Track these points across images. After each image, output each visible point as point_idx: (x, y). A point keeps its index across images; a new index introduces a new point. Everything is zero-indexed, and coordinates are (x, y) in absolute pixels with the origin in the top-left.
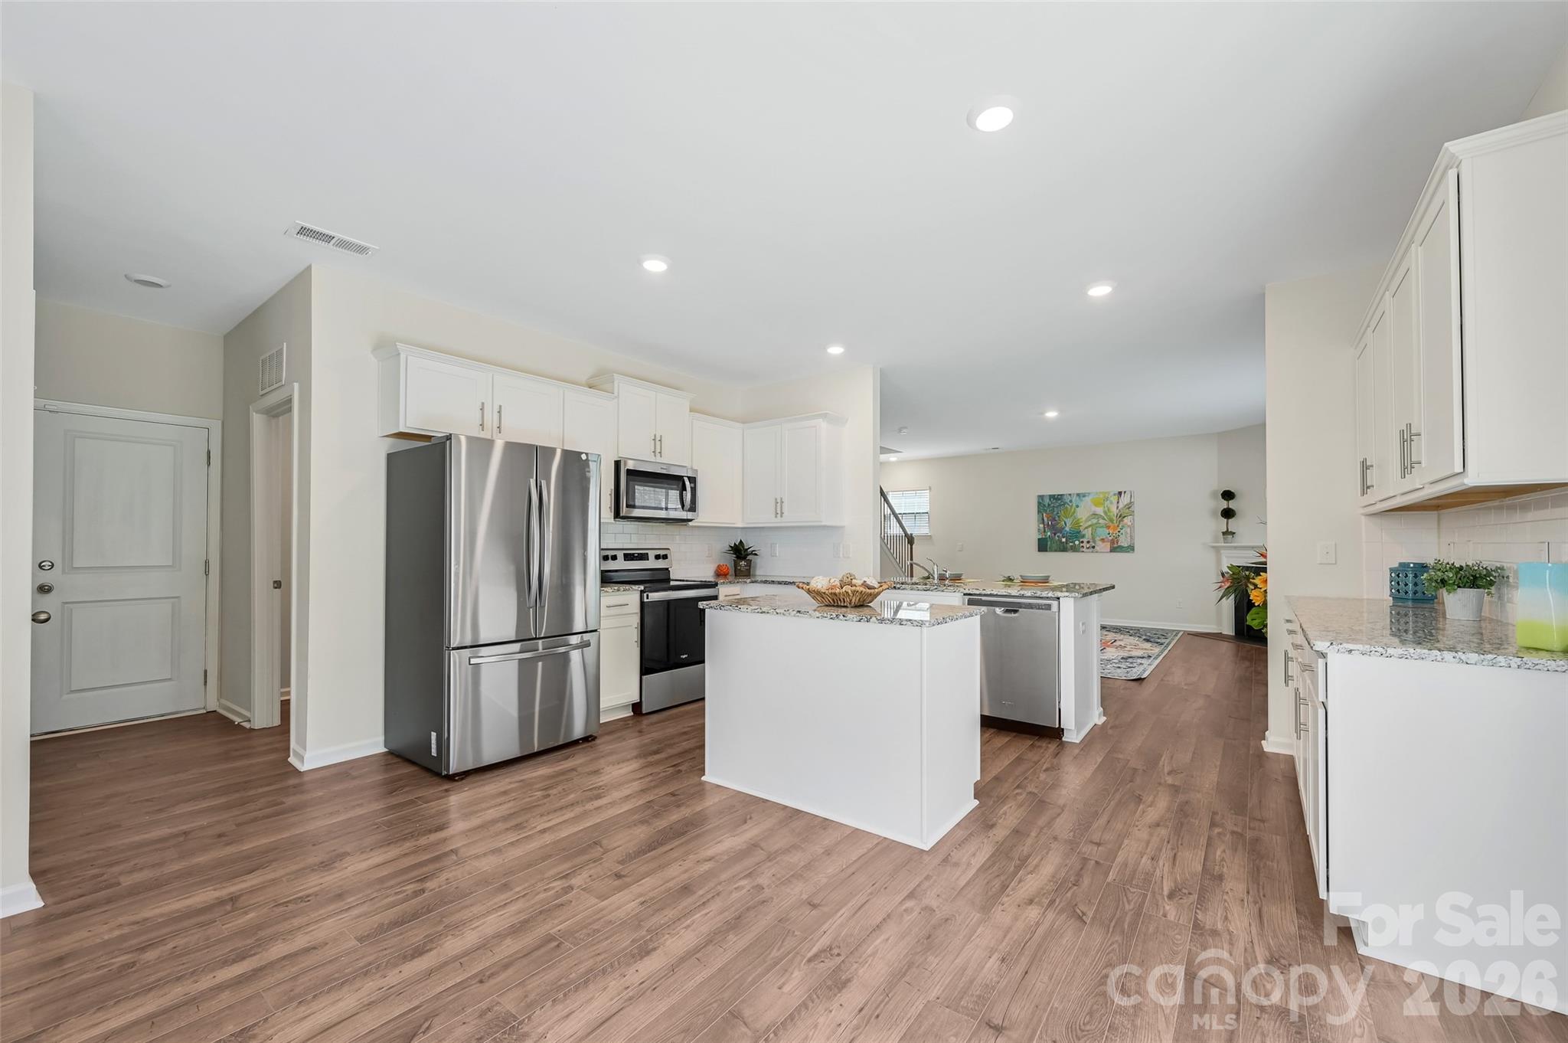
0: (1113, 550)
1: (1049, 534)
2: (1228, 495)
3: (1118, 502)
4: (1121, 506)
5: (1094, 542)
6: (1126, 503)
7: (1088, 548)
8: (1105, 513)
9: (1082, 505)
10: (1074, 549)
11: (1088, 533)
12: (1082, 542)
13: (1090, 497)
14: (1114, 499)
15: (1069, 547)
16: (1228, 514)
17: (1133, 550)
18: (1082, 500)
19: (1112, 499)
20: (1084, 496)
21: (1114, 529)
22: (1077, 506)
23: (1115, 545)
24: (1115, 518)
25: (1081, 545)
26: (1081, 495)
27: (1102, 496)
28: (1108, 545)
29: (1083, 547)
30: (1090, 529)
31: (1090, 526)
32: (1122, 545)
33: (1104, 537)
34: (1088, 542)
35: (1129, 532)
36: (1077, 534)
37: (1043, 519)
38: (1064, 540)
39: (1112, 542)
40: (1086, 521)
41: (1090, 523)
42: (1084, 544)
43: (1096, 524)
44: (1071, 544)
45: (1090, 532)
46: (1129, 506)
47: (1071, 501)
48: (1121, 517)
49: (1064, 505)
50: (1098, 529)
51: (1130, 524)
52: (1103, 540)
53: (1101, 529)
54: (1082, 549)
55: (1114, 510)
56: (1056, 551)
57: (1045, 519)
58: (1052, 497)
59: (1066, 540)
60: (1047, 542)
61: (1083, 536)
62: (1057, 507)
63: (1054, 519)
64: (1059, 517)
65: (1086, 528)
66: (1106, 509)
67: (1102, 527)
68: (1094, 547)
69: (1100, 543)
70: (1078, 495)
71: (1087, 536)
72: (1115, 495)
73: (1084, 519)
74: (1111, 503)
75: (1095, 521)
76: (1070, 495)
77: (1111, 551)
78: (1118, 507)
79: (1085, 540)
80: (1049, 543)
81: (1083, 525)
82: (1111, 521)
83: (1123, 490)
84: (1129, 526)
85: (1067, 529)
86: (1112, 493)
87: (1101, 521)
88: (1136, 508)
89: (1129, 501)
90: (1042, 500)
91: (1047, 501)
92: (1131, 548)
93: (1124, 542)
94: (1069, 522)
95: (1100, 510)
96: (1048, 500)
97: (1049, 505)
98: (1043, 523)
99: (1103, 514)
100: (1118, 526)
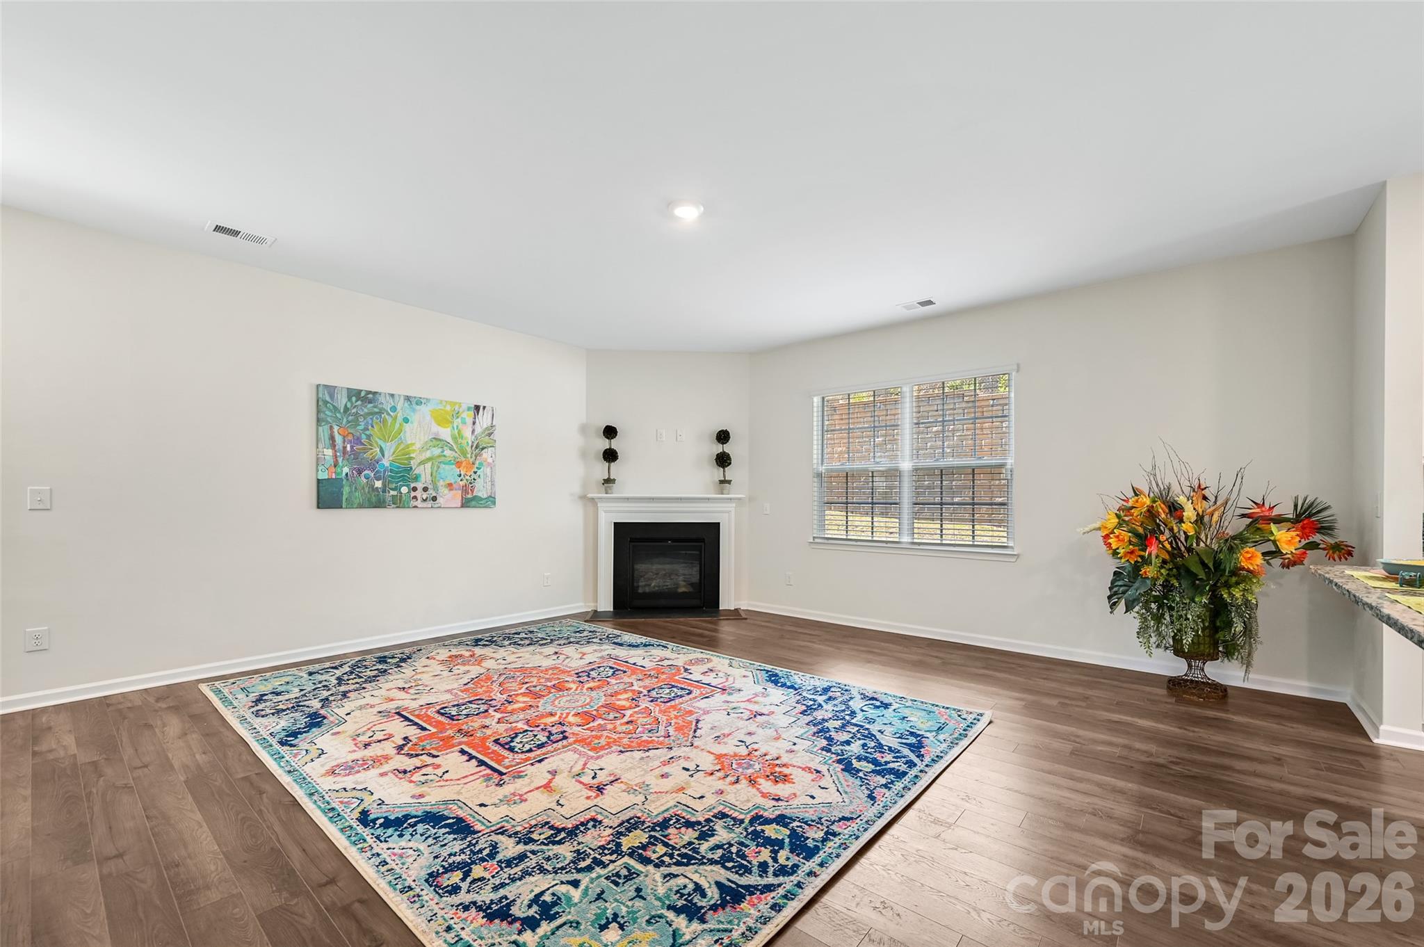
0: (465, 504)
1: (346, 470)
2: (610, 432)
3: (474, 423)
4: (478, 430)
5: (436, 489)
6: (485, 426)
7: (425, 500)
8: (454, 438)
9: (414, 418)
10: (399, 503)
11: (424, 474)
12: (415, 489)
13: (430, 407)
14: (468, 416)
15: (388, 499)
16: (610, 456)
17: (494, 503)
18: (414, 410)
19: (464, 415)
20: (419, 403)
21: (469, 468)
22: (406, 420)
23: (469, 496)
24: (469, 449)
25: (413, 494)
26: (414, 401)
27: (448, 408)
28: (458, 494)
29: (415, 498)
30: (429, 465)
31: (429, 459)
32: (480, 494)
33: (453, 481)
34: (425, 489)
35: (489, 474)
36: (404, 474)
37: (332, 438)
38: (378, 484)
39: (465, 490)
40: (423, 449)
41: (428, 454)
42: (419, 494)
43: (439, 456)
44: (392, 493)
45: (428, 471)
46: (490, 432)
47: (394, 409)
48: (479, 448)
49: (380, 413)
50: (442, 466)
51: (490, 460)
52: (450, 485)
53: (447, 467)
54: (413, 503)
55: (467, 433)
56: (361, 506)
57: (339, 439)
58: (354, 394)
59: (384, 485)
60: (342, 487)
61: (416, 479)
62: (365, 416)
63: (358, 440)
64: (369, 437)
65: (420, 464)
66: (456, 431)
67: (449, 463)
68: (434, 499)
69: (446, 491)
70: (408, 398)
71: (423, 479)
72: (469, 409)
73: (418, 445)
74: (464, 423)
75: (437, 451)
76: (392, 395)
77: (463, 506)
78: (473, 431)
79: (420, 486)
80: (346, 490)
81: (417, 457)
82: (464, 453)
83: (481, 404)
84: (489, 464)
85: (386, 462)
86: (464, 407)
87: (448, 452)
88: (497, 435)
89: (489, 424)
90: (332, 396)
91: (342, 401)
92: (490, 501)
93: (481, 491)
94: (389, 449)
95: (446, 433)
96: (345, 400)
97: (346, 409)
98: (333, 446)
99: (449, 440)
100: (473, 464)
